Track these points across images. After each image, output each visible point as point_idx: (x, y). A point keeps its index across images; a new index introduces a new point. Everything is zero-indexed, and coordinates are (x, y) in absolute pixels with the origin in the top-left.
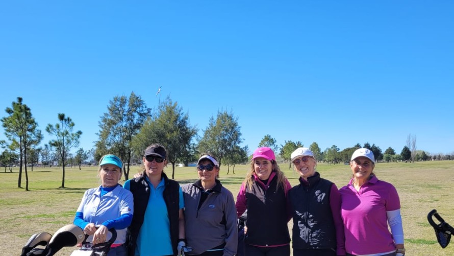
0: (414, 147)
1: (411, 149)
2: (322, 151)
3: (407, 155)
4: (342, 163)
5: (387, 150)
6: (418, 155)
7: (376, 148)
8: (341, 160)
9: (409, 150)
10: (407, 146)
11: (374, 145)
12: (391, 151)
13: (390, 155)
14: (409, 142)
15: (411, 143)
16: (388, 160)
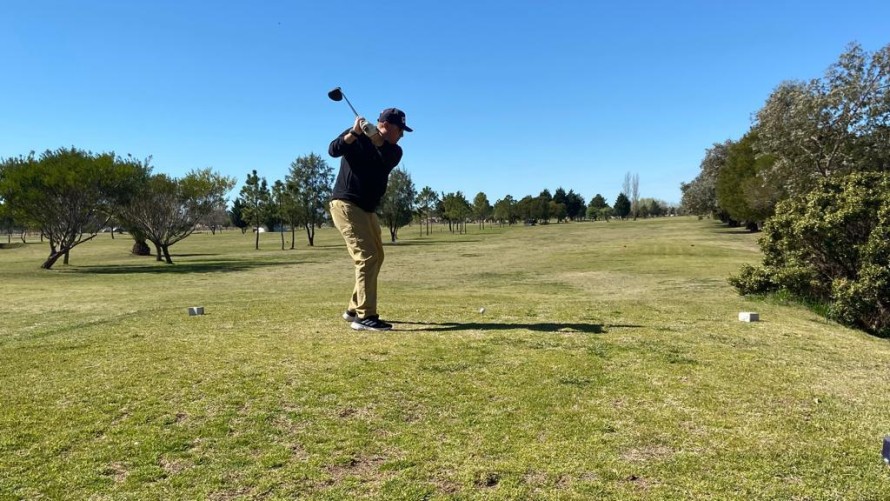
0: (635, 195)
1: (631, 198)
2: (492, 204)
3: (624, 208)
4: (521, 224)
5: (594, 200)
6: (644, 207)
7: (575, 197)
8: (519, 218)
9: (627, 200)
10: (624, 192)
11: (571, 191)
12: (599, 201)
13: (596, 209)
14: (627, 186)
15: (631, 188)
16: (594, 216)
